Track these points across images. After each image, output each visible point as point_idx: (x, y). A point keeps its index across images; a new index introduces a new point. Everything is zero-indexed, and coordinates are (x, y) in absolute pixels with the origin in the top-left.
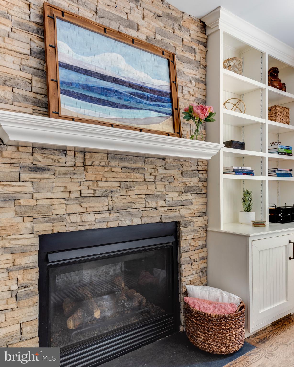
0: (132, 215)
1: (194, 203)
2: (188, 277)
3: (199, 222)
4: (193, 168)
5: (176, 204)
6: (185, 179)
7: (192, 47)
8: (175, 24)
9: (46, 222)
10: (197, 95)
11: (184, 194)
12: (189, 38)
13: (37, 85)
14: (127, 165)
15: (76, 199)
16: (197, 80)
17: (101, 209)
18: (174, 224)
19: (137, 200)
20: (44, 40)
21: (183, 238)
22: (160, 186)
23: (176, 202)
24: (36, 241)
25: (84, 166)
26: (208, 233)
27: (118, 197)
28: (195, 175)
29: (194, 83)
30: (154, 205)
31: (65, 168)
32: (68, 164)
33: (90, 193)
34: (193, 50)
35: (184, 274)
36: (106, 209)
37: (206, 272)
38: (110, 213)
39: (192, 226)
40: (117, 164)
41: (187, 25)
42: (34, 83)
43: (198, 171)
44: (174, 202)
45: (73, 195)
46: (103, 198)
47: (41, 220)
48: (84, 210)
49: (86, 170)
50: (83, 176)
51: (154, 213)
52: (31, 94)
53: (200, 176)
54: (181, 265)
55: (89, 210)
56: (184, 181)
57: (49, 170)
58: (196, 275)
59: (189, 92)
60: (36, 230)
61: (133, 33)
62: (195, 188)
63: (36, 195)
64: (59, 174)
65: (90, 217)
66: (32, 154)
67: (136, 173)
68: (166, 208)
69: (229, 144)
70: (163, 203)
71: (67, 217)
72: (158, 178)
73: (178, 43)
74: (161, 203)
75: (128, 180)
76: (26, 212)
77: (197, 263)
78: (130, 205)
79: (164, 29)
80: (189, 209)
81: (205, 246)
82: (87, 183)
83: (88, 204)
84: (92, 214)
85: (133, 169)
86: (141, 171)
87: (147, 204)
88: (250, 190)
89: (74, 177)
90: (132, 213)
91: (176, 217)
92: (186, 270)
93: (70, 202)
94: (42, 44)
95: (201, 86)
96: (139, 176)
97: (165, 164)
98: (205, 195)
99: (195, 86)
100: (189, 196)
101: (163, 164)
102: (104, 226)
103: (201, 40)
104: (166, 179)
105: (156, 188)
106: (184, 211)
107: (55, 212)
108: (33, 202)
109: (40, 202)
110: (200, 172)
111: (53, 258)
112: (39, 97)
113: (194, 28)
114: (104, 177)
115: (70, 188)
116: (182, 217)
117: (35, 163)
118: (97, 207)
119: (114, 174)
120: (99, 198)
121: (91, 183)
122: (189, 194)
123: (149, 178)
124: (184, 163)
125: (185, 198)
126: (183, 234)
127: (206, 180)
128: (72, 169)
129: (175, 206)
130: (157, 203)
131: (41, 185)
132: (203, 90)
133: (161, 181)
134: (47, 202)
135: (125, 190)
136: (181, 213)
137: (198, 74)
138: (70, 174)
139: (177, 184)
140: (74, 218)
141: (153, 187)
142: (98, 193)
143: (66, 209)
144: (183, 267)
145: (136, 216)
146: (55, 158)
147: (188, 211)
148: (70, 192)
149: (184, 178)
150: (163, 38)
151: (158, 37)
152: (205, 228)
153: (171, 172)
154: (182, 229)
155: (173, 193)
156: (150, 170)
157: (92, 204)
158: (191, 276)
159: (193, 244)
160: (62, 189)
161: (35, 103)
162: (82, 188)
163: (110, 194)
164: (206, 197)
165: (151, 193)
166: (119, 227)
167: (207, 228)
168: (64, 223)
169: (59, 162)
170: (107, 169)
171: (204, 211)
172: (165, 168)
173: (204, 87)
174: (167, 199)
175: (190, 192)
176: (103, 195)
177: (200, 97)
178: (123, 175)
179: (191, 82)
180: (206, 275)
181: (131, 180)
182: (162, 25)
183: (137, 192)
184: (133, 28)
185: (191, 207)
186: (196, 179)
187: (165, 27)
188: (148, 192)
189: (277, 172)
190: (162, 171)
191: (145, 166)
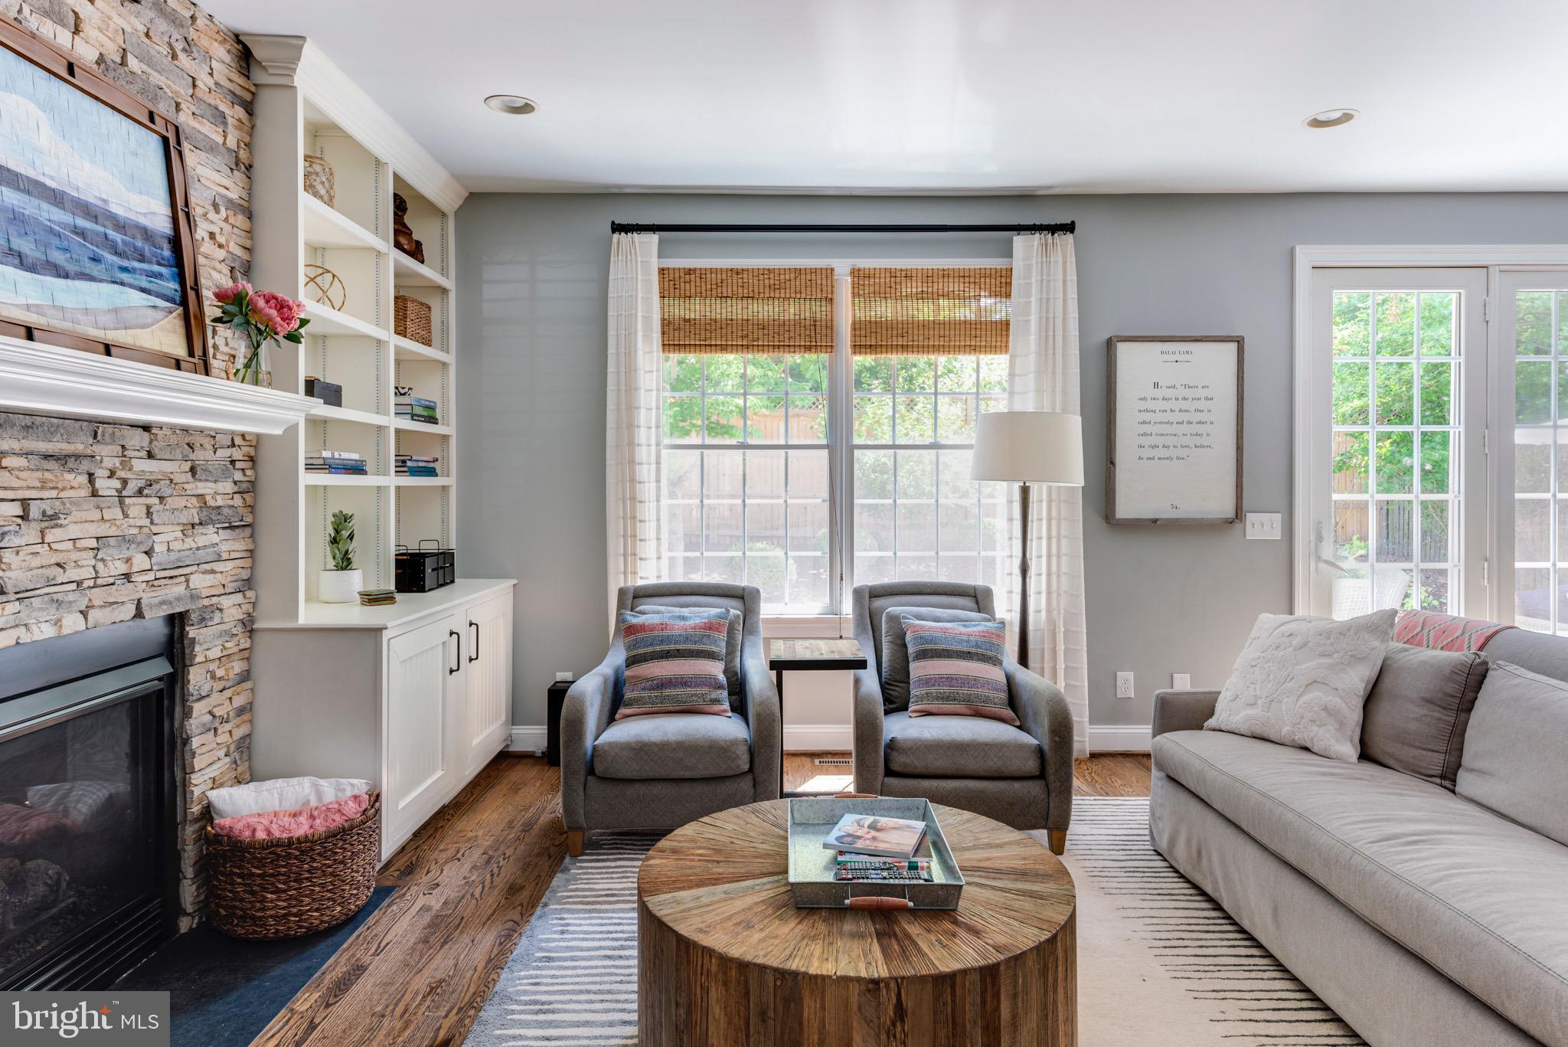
0: (58, 604)
1: (225, 556)
2: (207, 770)
3: (232, 608)
4: (220, 452)
5: (179, 560)
6: (201, 488)
7: (216, 108)
8: (176, 35)
10: (230, 246)
11: (199, 529)
12: (210, 82)
14: (43, 446)
16: (231, 204)
18: (174, 621)
19: (72, 557)
21: (198, 660)
22: (136, 509)
23: (178, 555)
26: (257, 636)
27: (18, 550)
28: (225, 474)
29: (223, 211)
30: (123, 568)
34: (220, 118)
35: (198, 763)
37: (250, 748)
39: (217, 620)
40: (15, 446)
41: (205, 42)
43: (233, 462)
44: (173, 556)
51: (121, 593)
53: (238, 476)
54: (186, 741)
56: (200, 492)
58: (227, 760)
59: (212, 235)
62: (226, 511)
67: (70, 471)
68: (150, 576)
70: (145, 562)
72: (133, 487)
73: (184, 91)
74: (140, 561)
75: (48, 494)
77: (228, 727)
78: (50, 573)
79: (146, 40)
80: (213, 572)
81: (248, 676)
85: (60, 460)
86: (82, 465)
87: (100, 566)
88: (347, 511)
90: (56, 597)
91: (179, 599)
92: (204, 749)
95: (240, 220)
96: (76, 481)
97: (151, 442)
98: (248, 531)
99: (226, 220)
100: (210, 536)
101: (145, 444)
103: (238, 91)
104: (156, 487)
105: (126, 516)
106: (200, 581)
110: (239, 465)
113: (222, 56)
116: (194, 597)
122: (211, 529)
123: (104, 485)
124: (198, 440)
125: (201, 541)
126: (197, 648)
127: (254, 487)
129: (177, 568)
130: (128, 560)
132: (244, 234)
133: (140, 492)
135: (38, 527)
136: (192, 586)
137: (234, 187)
139: (181, 502)
141: (117, 513)
144: (195, 742)
145: (70, 607)
147: (209, 580)
149: (200, 484)
150: (146, 68)
151: (133, 63)
152: (248, 626)
153: (168, 467)
154: (192, 632)
155: (170, 528)
156: (108, 463)
158: (214, 767)
159: (219, 673)
164: (253, 536)
165: (112, 532)
166: (18, 646)
167: (252, 622)
171: (245, 574)
172: (150, 455)
173: (246, 225)
174: (156, 549)
175: (213, 522)
177: (237, 251)
178: (33, 478)
179: (215, 206)
180: (250, 758)
181: (56, 494)
182: (141, 28)
183: (74, 531)
184: (62, 22)
185: (219, 567)
186: (228, 487)
187: (148, 35)
188: (103, 530)
189: (409, 464)
190: (142, 465)
191: (98, 449)
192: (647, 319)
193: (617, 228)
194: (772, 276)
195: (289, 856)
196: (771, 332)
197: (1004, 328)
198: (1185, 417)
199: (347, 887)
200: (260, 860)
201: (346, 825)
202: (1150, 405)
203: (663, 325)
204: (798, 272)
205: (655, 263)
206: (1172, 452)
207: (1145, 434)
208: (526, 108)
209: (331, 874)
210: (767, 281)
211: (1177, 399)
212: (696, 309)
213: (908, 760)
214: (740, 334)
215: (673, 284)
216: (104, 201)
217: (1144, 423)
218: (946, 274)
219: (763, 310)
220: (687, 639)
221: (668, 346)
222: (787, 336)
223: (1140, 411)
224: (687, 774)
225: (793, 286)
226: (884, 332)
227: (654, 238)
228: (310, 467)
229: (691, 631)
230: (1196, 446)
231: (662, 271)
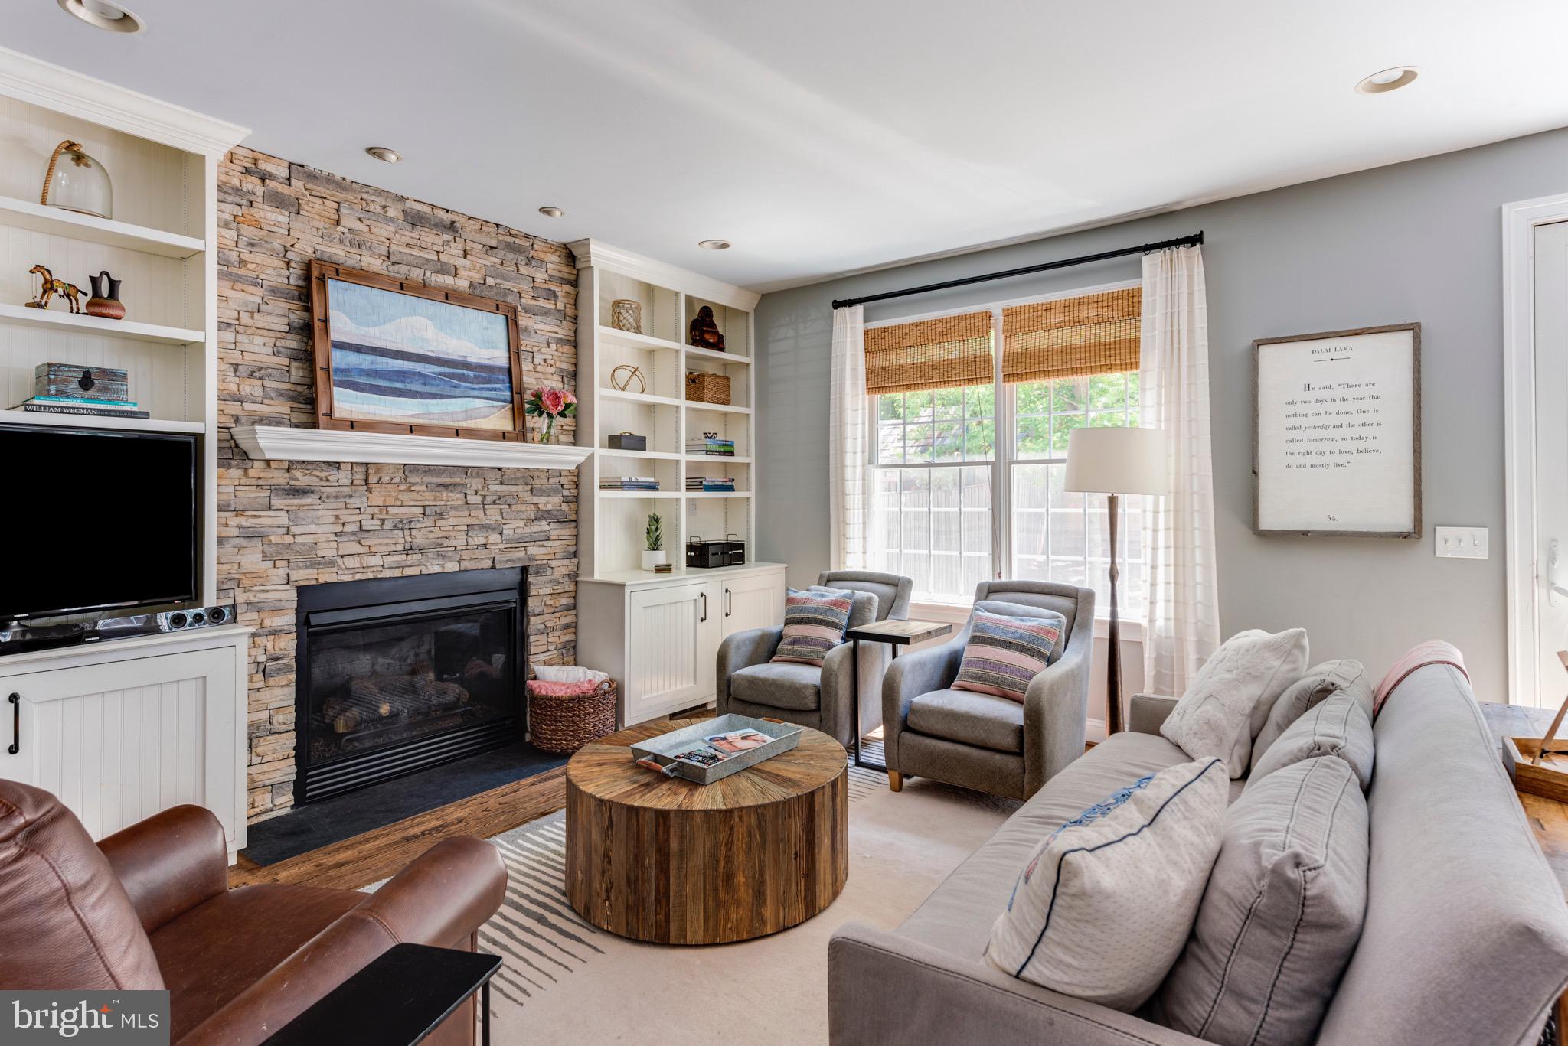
0: (444, 557)
1: (552, 538)
2: (541, 655)
3: (562, 568)
4: (552, 480)
5: (520, 538)
6: (536, 500)
7: (549, 290)
8: (520, 258)
9: (307, 567)
10: (558, 364)
11: (535, 522)
12: (546, 277)
13: (297, 373)
14: (435, 480)
15: (354, 533)
16: (560, 342)
17: (393, 548)
18: (518, 571)
19: (453, 534)
20: (309, 309)
21: (532, 594)
22: (493, 512)
23: (520, 536)
24: (293, 594)
25: (367, 484)
26: (580, 586)
27: (420, 530)
28: (555, 492)
29: (553, 346)
30: (482, 541)
31: (337, 489)
32: (341, 482)
33: (375, 524)
34: (552, 295)
35: (533, 650)
36: (400, 547)
37: (575, 648)
38: (407, 554)
39: (549, 573)
40: (419, 480)
41: (541, 256)
42: (293, 371)
43: (562, 485)
44: (516, 536)
45: (349, 528)
46: (396, 531)
47: (301, 564)
48: (366, 550)
49: (369, 490)
50: (365, 499)
51: (482, 553)
52: (288, 386)
53: (566, 493)
54: (528, 637)
55: (373, 549)
56: (535, 502)
57: (312, 492)
58: (556, 652)
59: (545, 360)
60: (292, 578)
61: (448, 281)
62: (554, 513)
63: (294, 530)
64: (328, 497)
65: (375, 561)
66: (288, 470)
67: (451, 491)
68: (502, 546)
69: (615, 442)
70: (499, 538)
71: (339, 560)
72: (489, 499)
73: (525, 286)
74: (494, 538)
75: (439, 503)
76: (278, 553)
77: (556, 634)
78: (440, 541)
79: (500, 267)
80: (544, 546)
81: (574, 606)
82: (370, 510)
83: (372, 540)
84: (378, 556)
85: (446, 486)
86: (459, 488)
87: (470, 539)
89: (349, 501)
90: (443, 553)
91: (520, 559)
92: (538, 643)
93: (344, 539)
94: (306, 315)
95: (567, 349)
96: (456, 497)
97: (502, 476)
98: (574, 524)
99: (557, 350)
100: (544, 526)
101: (499, 477)
102: (397, 573)
103: (565, 276)
104: (503, 500)
105: (485, 514)
106: (533, 550)
107: (320, 553)
108: (289, 539)
109: (298, 539)
110: (565, 487)
111: (315, 619)
112: (300, 389)
113: (554, 261)
114: (397, 499)
115: (343, 518)
116: (529, 559)
117: (292, 483)
118: (387, 545)
119: (415, 496)
120: (389, 533)
121: (376, 510)
122: (544, 522)
123: (474, 499)
124: (535, 474)
125: (535, 529)
126: (532, 587)
127: (577, 499)
128: (347, 490)
129: (518, 542)
130: (487, 537)
131: (301, 514)
132: (570, 356)
133: (494, 503)
134: (309, 539)
135: (432, 519)
136: (529, 553)
137: (564, 331)
138: (345, 497)
139: (523, 508)
140: (350, 562)
141: (481, 513)
142: (388, 525)
143: (337, 549)
144: (532, 639)
145: (450, 559)
146: (323, 474)
147: (542, 550)
148: (344, 524)
149: (535, 498)
150: (498, 281)
151: (490, 281)
152: (574, 577)
153: (513, 489)
154: (531, 579)
155: (515, 521)
156: (474, 487)
157: (378, 541)
158: (545, 654)
159: (549, 602)
160: (332, 520)
161: (295, 398)
162: (363, 516)
163: (407, 526)
164: (576, 527)
165: (477, 522)
166: (421, 575)
167: (577, 575)
168: (336, 569)
169: (328, 480)
170: (402, 487)
171: (571, 549)
172: (501, 483)
173: (573, 350)
174: (505, 532)
175: (546, 519)
176: (395, 527)
177: (565, 366)
178: (429, 495)
179: (548, 344)
180: (575, 654)
181: (443, 503)
182: (498, 261)
183: (452, 521)
184: (447, 274)
185: (546, 543)
186: (557, 499)
187: (502, 264)
188: (471, 521)
189: (704, 483)
190: (495, 488)
191: (467, 481)
192: (854, 370)
193: (837, 305)
194: (941, 325)
195: (551, 706)
196: (942, 371)
197: (1133, 345)
198: (1344, 419)
199: (582, 732)
200: (541, 705)
201: (581, 695)
202: (1300, 409)
203: (867, 374)
204: (961, 318)
205: (860, 327)
206: (1329, 459)
207: (1294, 441)
208: (724, 246)
209: (572, 721)
210: (937, 330)
211: (1334, 400)
212: (892, 360)
213: (916, 720)
214: (919, 374)
215: (874, 342)
216: (464, 357)
217: (1293, 428)
218: (1081, 302)
219: (939, 353)
220: (816, 611)
221: (872, 389)
222: (953, 372)
223: (1287, 416)
224: (777, 704)
225: (957, 331)
226: (1028, 361)
227: (859, 309)
228: (602, 487)
229: (820, 606)
230: (1358, 451)
231: (866, 332)
